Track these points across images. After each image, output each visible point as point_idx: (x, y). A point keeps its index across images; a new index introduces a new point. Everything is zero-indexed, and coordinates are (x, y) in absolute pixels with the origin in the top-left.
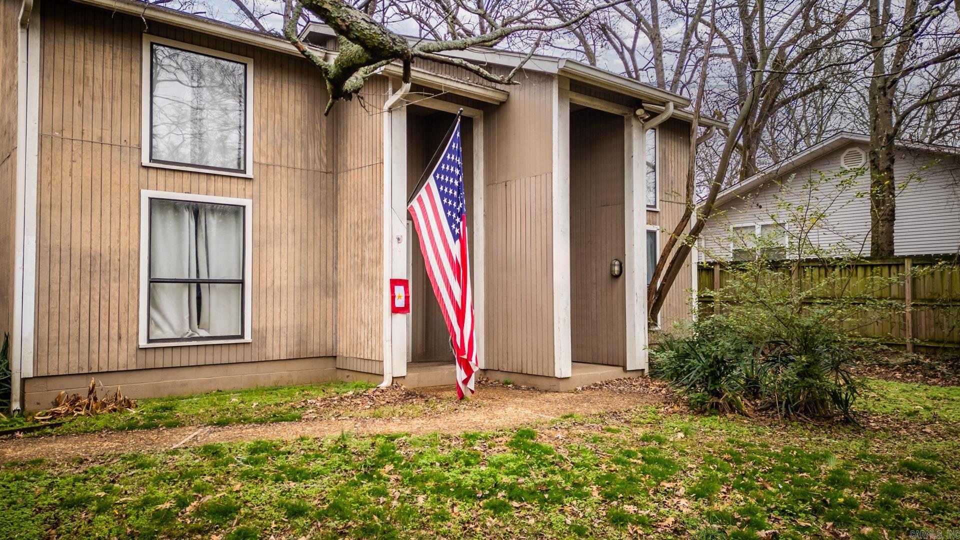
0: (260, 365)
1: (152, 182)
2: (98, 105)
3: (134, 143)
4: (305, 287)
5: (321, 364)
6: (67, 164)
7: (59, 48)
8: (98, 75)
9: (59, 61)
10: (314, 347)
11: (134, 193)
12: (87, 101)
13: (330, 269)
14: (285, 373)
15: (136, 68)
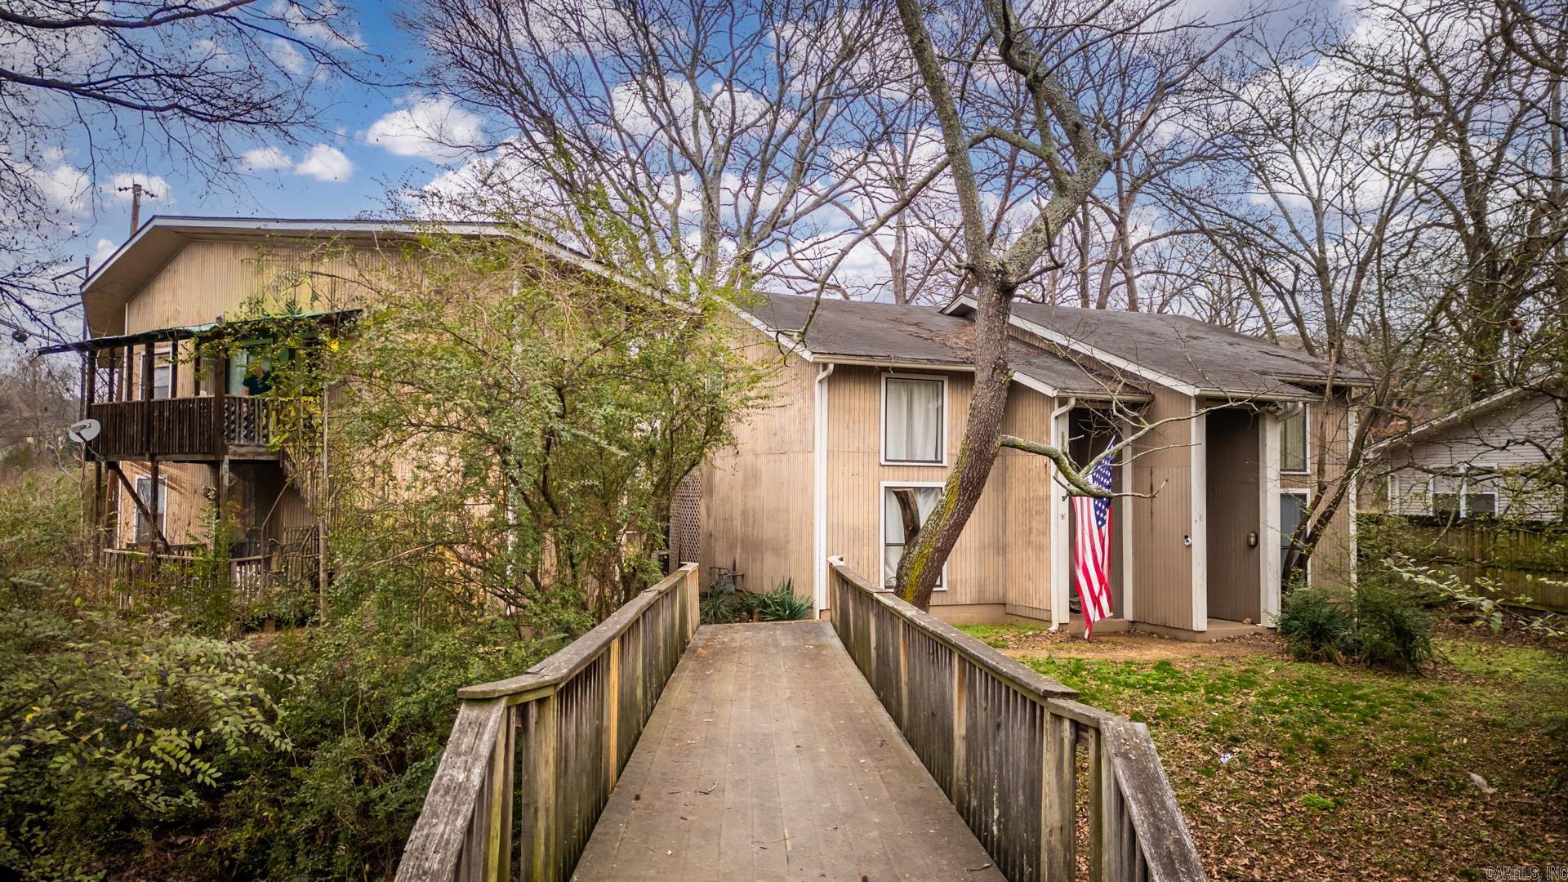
0: (952, 608)
1: (886, 475)
2: (857, 426)
3: (876, 450)
4: (982, 548)
5: (994, 609)
6: (841, 468)
7: (837, 392)
8: (857, 407)
9: (837, 400)
10: (990, 596)
11: (876, 484)
12: (851, 425)
13: (1001, 533)
14: (969, 615)
15: (877, 397)
